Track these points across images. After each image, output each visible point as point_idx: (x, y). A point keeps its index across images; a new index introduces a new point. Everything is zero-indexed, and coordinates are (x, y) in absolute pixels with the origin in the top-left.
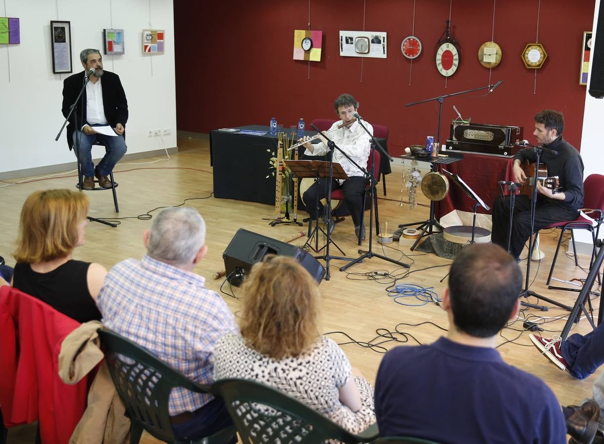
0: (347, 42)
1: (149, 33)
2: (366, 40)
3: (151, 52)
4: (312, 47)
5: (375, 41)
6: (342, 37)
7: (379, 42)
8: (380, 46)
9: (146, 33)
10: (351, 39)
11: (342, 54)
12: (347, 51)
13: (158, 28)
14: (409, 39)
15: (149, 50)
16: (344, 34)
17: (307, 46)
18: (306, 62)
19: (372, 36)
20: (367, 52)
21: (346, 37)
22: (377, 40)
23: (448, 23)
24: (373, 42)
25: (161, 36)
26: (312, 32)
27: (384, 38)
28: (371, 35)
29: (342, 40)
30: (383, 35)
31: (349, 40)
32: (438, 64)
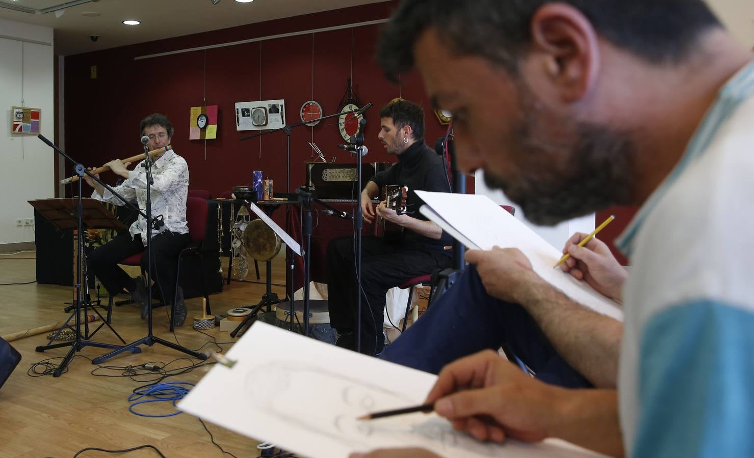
0: (243, 115)
1: (20, 111)
2: (263, 110)
3: (23, 132)
4: (207, 124)
5: (273, 110)
6: (237, 109)
7: (277, 112)
8: (278, 116)
9: (16, 110)
10: (248, 110)
11: (239, 129)
12: (245, 124)
13: (31, 105)
14: (308, 104)
15: (20, 130)
16: (239, 106)
17: (202, 124)
18: (202, 141)
19: (269, 105)
20: (264, 123)
21: (242, 109)
22: (274, 110)
23: (349, 81)
24: (271, 112)
25: (36, 115)
26: (208, 107)
27: (282, 106)
29: (238, 113)
31: (246, 112)
32: (342, 130)
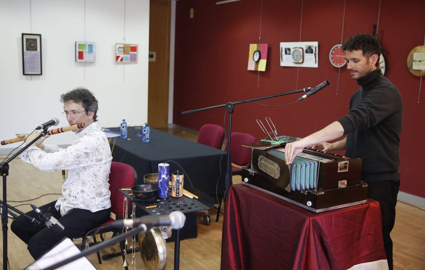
0: (286, 53)
1: (122, 46)
2: (301, 50)
3: (124, 61)
4: (260, 58)
5: (308, 51)
6: (282, 48)
7: (312, 52)
8: (312, 56)
9: (118, 46)
10: (289, 49)
11: (282, 64)
12: (287, 61)
13: (131, 42)
14: (337, 47)
15: (122, 60)
16: (284, 45)
17: (256, 57)
18: (256, 72)
19: (306, 46)
20: (301, 61)
21: (285, 48)
22: (309, 50)
23: (375, 27)
24: (307, 52)
25: (134, 49)
26: (261, 45)
27: (316, 47)
28: (304, 45)
29: (282, 51)
30: (315, 44)
31: (287, 51)
